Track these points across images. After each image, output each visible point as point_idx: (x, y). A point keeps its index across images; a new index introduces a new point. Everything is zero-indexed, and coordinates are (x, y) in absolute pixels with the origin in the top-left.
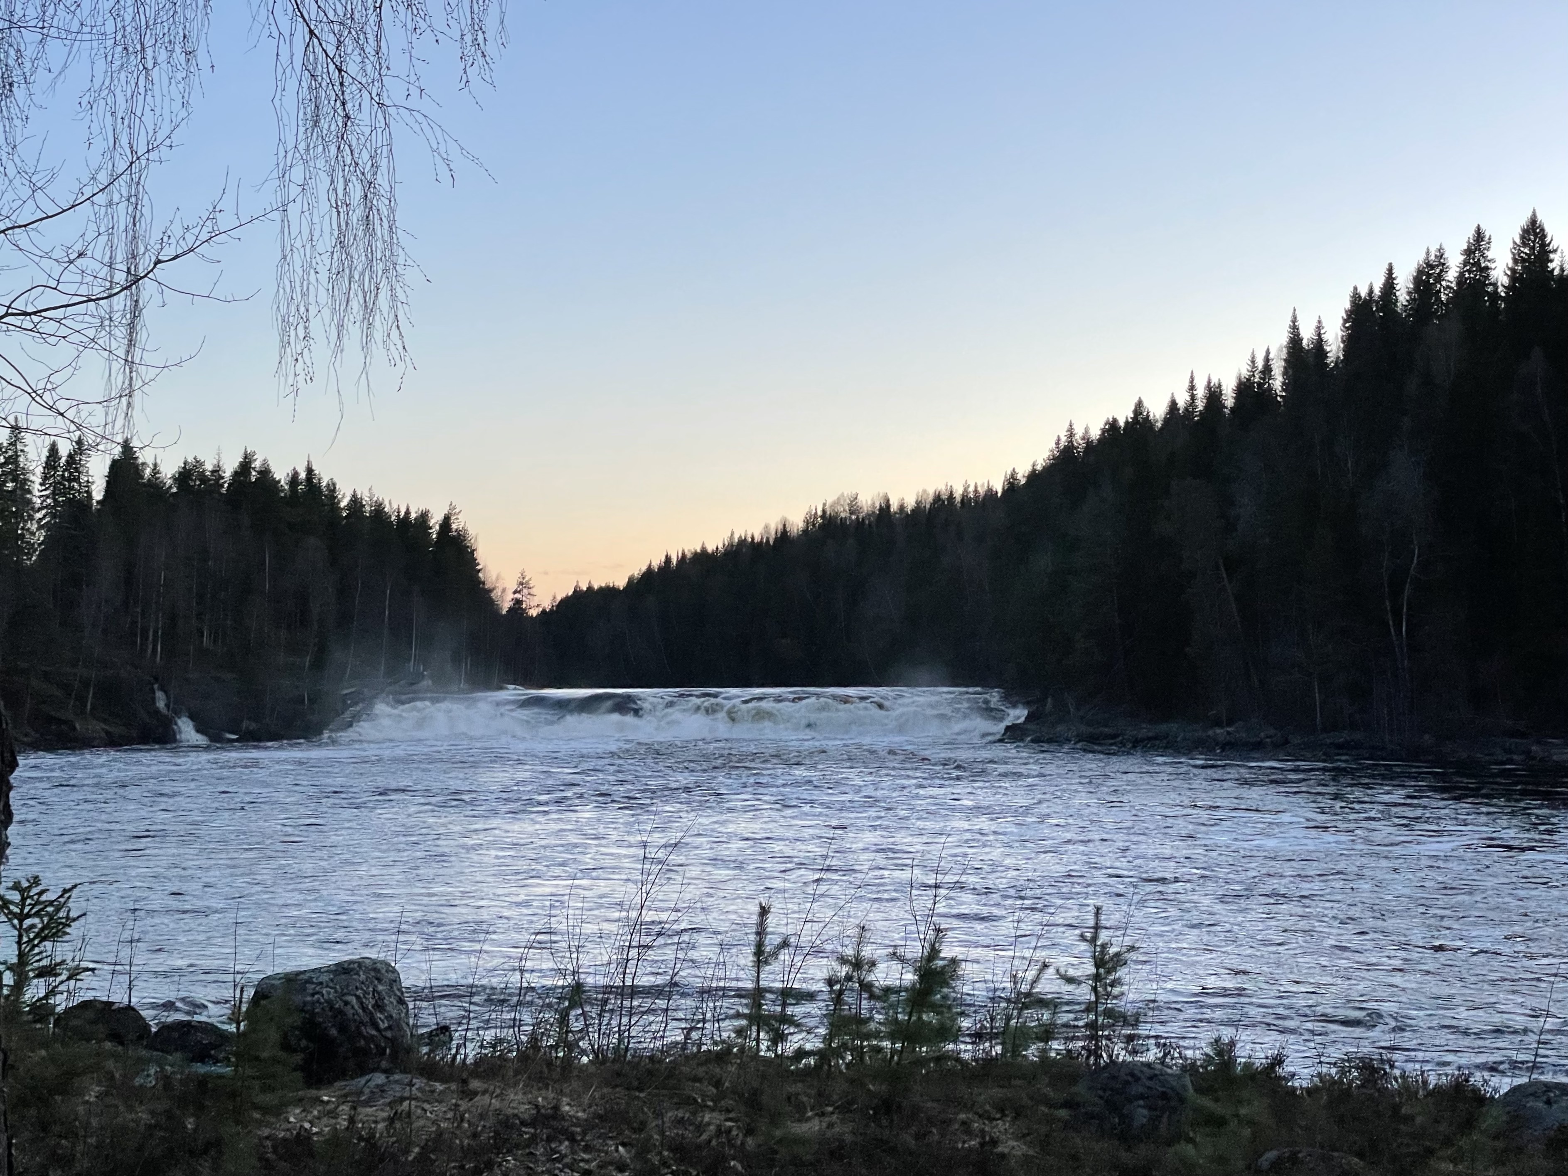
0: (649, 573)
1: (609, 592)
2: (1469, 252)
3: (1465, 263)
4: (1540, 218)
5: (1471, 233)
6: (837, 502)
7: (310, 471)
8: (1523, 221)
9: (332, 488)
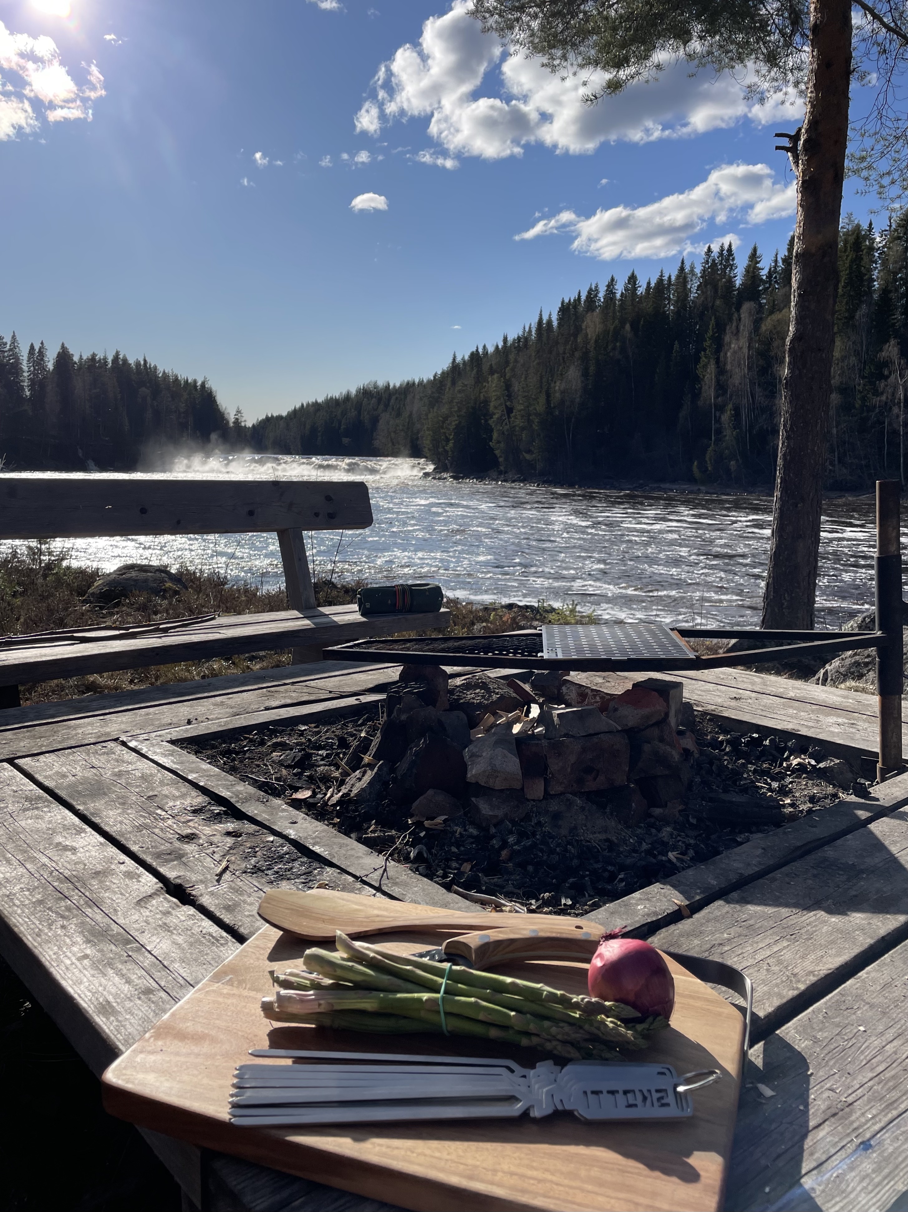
0: (295, 411)
1: (280, 418)
2: (608, 286)
3: (607, 290)
4: (635, 273)
5: (610, 278)
6: (369, 384)
7: (145, 361)
8: (629, 274)
9: (155, 368)
